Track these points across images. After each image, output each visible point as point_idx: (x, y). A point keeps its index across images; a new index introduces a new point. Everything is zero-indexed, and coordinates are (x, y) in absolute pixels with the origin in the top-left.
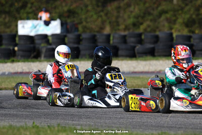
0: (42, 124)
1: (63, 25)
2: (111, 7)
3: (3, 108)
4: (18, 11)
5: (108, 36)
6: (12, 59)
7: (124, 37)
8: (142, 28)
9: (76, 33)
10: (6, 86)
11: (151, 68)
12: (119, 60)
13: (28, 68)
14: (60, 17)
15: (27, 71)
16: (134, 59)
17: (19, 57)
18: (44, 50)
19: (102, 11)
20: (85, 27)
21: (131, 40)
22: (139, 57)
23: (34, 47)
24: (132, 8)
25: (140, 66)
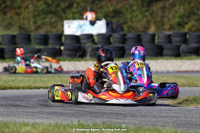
0: (88, 122)
1: (108, 24)
2: (156, 7)
3: (50, 106)
4: (64, 11)
5: (153, 36)
6: (58, 58)
7: (169, 36)
8: (187, 28)
9: (121, 33)
11: (196, 67)
12: (164, 59)
13: (74, 67)
14: (105, 17)
16: (179, 58)
17: (65, 56)
18: (89, 50)
19: (147, 11)
20: (130, 27)
21: (176, 40)
22: (184, 56)
23: (80, 47)
24: (177, 8)
25: (185, 65)
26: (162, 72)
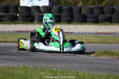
0: (31, 66)
5: (81, 8)
6: (15, 22)
7: (92, 9)
9: (59, 6)
10: (10, 40)
11: (109, 30)
12: (87, 24)
13: (26, 29)
15: (25, 30)
16: (98, 24)
17: (20, 21)
18: (37, 17)
20: (65, 2)
21: (96, 11)
22: (101, 23)
23: (30, 15)
25: (101, 29)
26: (86, 33)
